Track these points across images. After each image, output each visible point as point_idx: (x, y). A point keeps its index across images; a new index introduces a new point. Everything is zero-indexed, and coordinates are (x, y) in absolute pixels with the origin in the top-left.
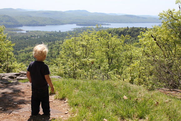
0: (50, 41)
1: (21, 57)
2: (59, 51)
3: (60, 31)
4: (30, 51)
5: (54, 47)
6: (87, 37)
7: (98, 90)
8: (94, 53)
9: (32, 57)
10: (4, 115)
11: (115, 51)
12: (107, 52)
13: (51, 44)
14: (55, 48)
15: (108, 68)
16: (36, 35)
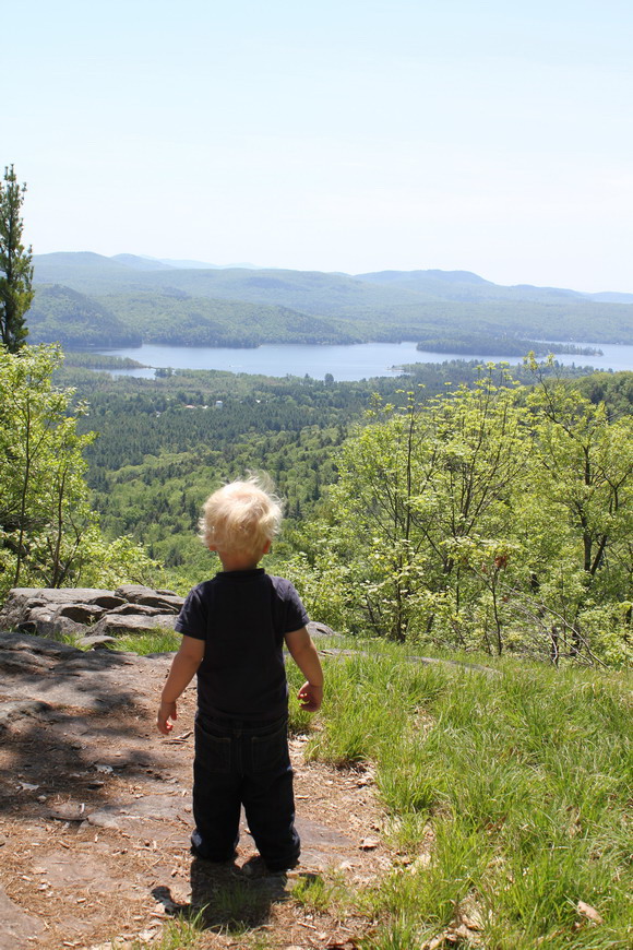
0: (278, 429)
1: (124, 502)
2: (318, 481)
3: (329, 378)
4: (170, 476)
5: (294, 458)
6: (473, 417)
7: (538, 726)
8: (507, 503)
9: (179, 508)
10: (49, 828)
11: (621, 497)
12: (578, 505)
13: (281, 443)
14: (301, 466)
15: (583, 590)
16: (207, 393)
